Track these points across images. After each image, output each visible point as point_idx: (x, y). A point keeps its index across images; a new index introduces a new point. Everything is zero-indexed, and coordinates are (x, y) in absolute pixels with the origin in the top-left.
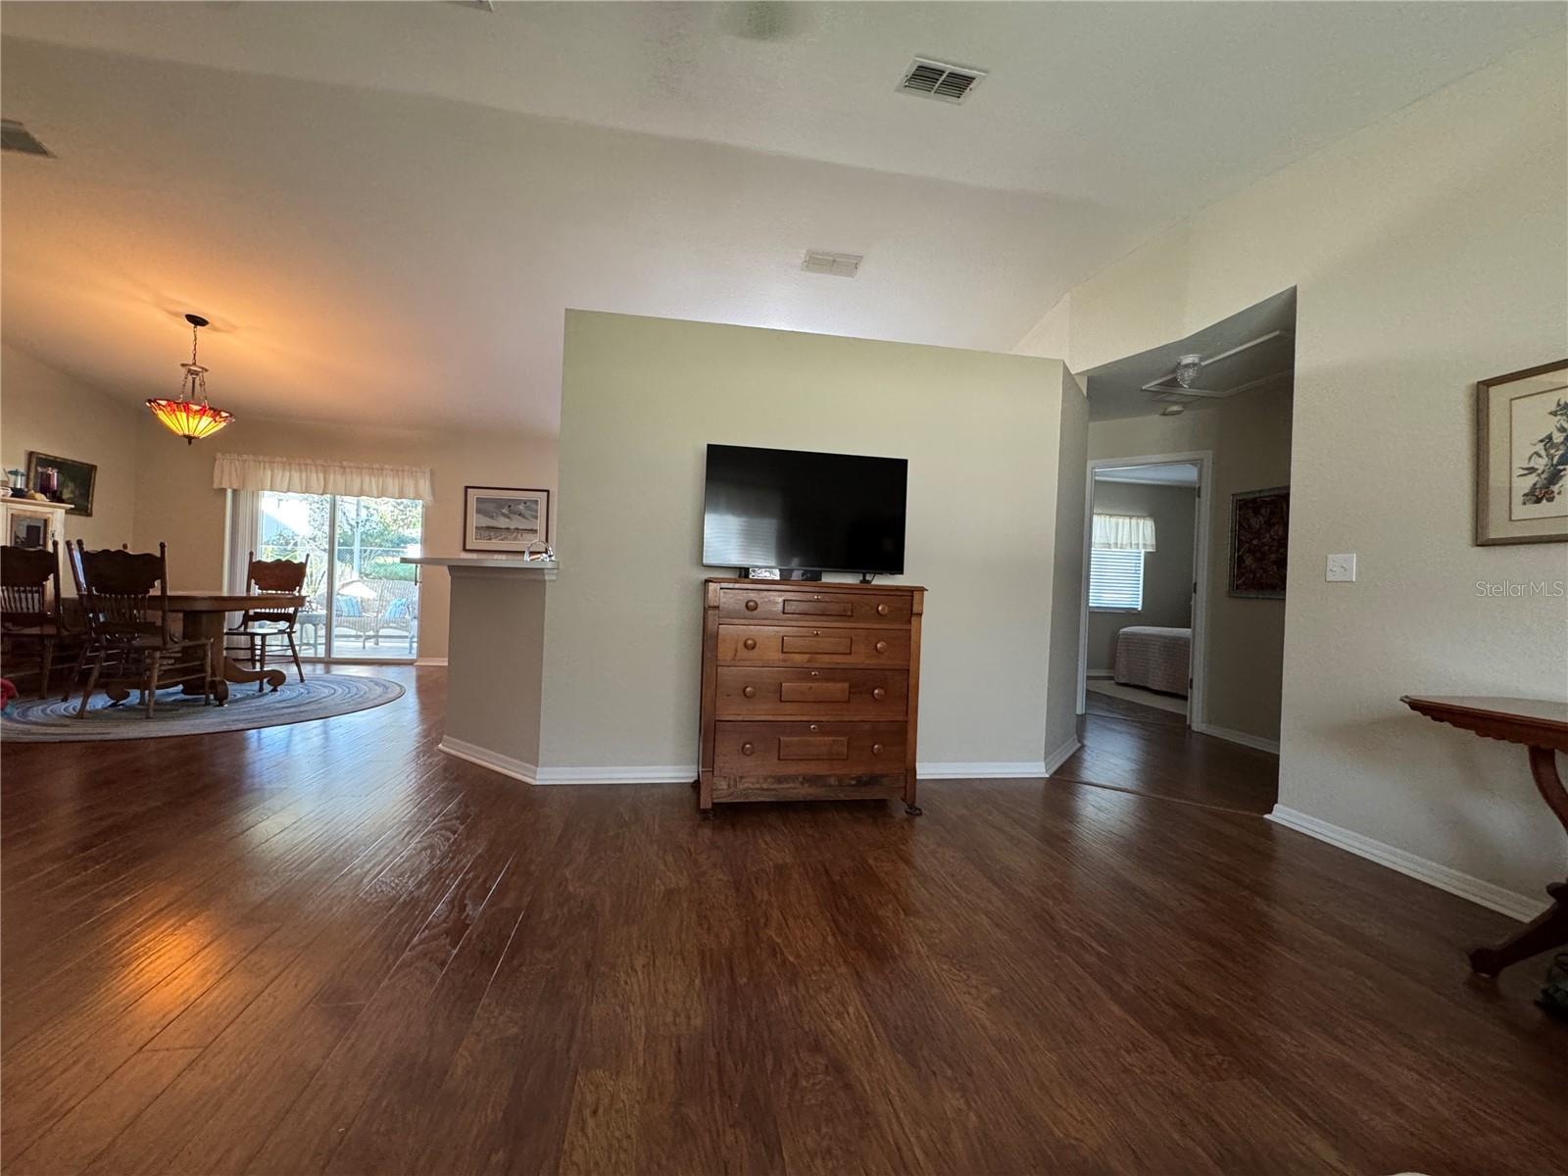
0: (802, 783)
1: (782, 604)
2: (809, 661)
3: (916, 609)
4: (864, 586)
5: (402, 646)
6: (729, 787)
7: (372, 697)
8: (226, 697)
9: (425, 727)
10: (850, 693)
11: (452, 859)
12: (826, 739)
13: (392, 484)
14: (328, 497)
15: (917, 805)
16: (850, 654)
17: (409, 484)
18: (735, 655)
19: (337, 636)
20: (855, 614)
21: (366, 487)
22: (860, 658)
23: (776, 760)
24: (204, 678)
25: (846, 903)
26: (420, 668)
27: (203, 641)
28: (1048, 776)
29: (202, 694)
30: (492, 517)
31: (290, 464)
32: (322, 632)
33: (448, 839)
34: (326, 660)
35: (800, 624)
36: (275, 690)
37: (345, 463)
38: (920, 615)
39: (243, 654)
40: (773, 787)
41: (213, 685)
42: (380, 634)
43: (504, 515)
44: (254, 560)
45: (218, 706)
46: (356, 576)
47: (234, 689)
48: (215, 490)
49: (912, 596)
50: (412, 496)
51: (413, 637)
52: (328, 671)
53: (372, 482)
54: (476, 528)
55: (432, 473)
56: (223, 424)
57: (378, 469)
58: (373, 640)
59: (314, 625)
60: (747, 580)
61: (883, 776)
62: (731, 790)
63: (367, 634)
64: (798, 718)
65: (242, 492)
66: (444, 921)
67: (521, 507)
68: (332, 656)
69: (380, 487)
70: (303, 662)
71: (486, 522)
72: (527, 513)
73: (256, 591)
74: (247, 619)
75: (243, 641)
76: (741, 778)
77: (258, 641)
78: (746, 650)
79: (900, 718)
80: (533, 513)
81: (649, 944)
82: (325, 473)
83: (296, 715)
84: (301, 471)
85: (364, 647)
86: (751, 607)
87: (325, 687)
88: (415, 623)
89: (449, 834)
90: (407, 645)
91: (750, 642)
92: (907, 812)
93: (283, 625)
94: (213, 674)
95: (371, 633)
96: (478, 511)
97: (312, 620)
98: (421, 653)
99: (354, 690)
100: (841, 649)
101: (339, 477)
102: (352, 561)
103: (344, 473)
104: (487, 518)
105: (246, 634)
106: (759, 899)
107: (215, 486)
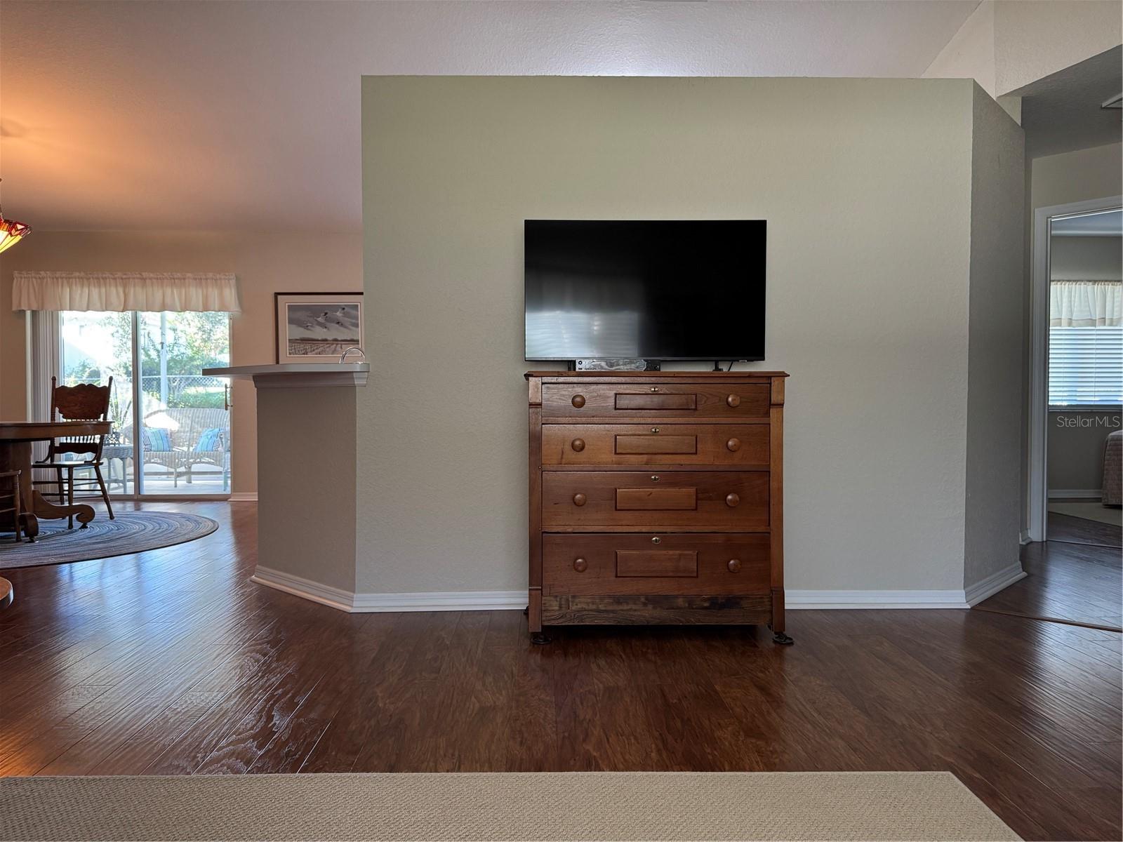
0: (645, 604)
1: (613, 398)
2: (647, 463)
3: (774, 399)
4: (717, 373)
5: (216, 484)
6: (560, 607)
7: (183, 532)
8: (36, 533)
9: (238, 559)
10: (697, 499)
11: (262, 677)
12: (671, 552)
13: (195, 293)
14: (129, 314)
15: (788, 633)
16: (696, 453)
17: (214, 293)
18: (562, 458)
19: (147, 474)
20: (699, 407)
21: (168, 300)
22: (708, 457)
23: (613, 578)
24: (14, 512)
25: (679, 724)
26: (235, 504)
27: (11, 472)
28: (968, 607)
29: (14, 531)
30: (307, 327)
31: (88, 279)
32: (131, 470)
33: (258, 661)
34: (136, 498)
35: (635, 420)
36: (84, 527)
37: (145, 275)
38: (781, 405)
39: (50, 489)
40: (610, 608)
41: (23, 520)
42: (192, 470)
43: (320, 324)
44: (57, 387)
45: (29, 542)
46: (164, 406)
47: (45, 525)
48: (13, 312)
49: (770, 384)
50: (217, 308)
51: (226, 472)
52: (138, 509)
53: (173, 294)
54: (289, 340)
55: (238, 279)
56: (19, 238)
57: (179, 279)
58: (185, 478)
59: (122, 459)
60: (572, 373)
61: (741, 598)
62: (564, 611)
63: (179, 470)
64: (636, 529)
65: (41, 313)
66: (252, 728)
67: (339, 314)
68: (142, 493)
69: (183, 301)
70: (111, 500)
71: (300, 333)
72: (346, 320)
73: (60, 419)
74: (54, 450)
75: (50, 474)
76: (574, 597)
77: (65, 475)
78: (575, 453)
79: (761, 529)
80: (354, 321)
81: (457, 754)
82: (125, 287)
83: (108, 550)
84: (100, 286)
85: (176, 486)
86: (579, 403)
87: (135, 523)
88: (228, 455)
89: (259, 656)
90: (222, 482)
91: (577, 443)
92: (775, 642)
93: (89, 456)
94: (23, 509)
95: (182, 469)
96: (291, 321)
97: (119, 453)
98: (235, 487)
99: (165, 526)
100: (685, 450)
101: (139, 290)
102: (159, 390)
103: (144, 285)
104: (302, 329)
105: (52, 466)
106: (582, 717)
107: (14, 308)
